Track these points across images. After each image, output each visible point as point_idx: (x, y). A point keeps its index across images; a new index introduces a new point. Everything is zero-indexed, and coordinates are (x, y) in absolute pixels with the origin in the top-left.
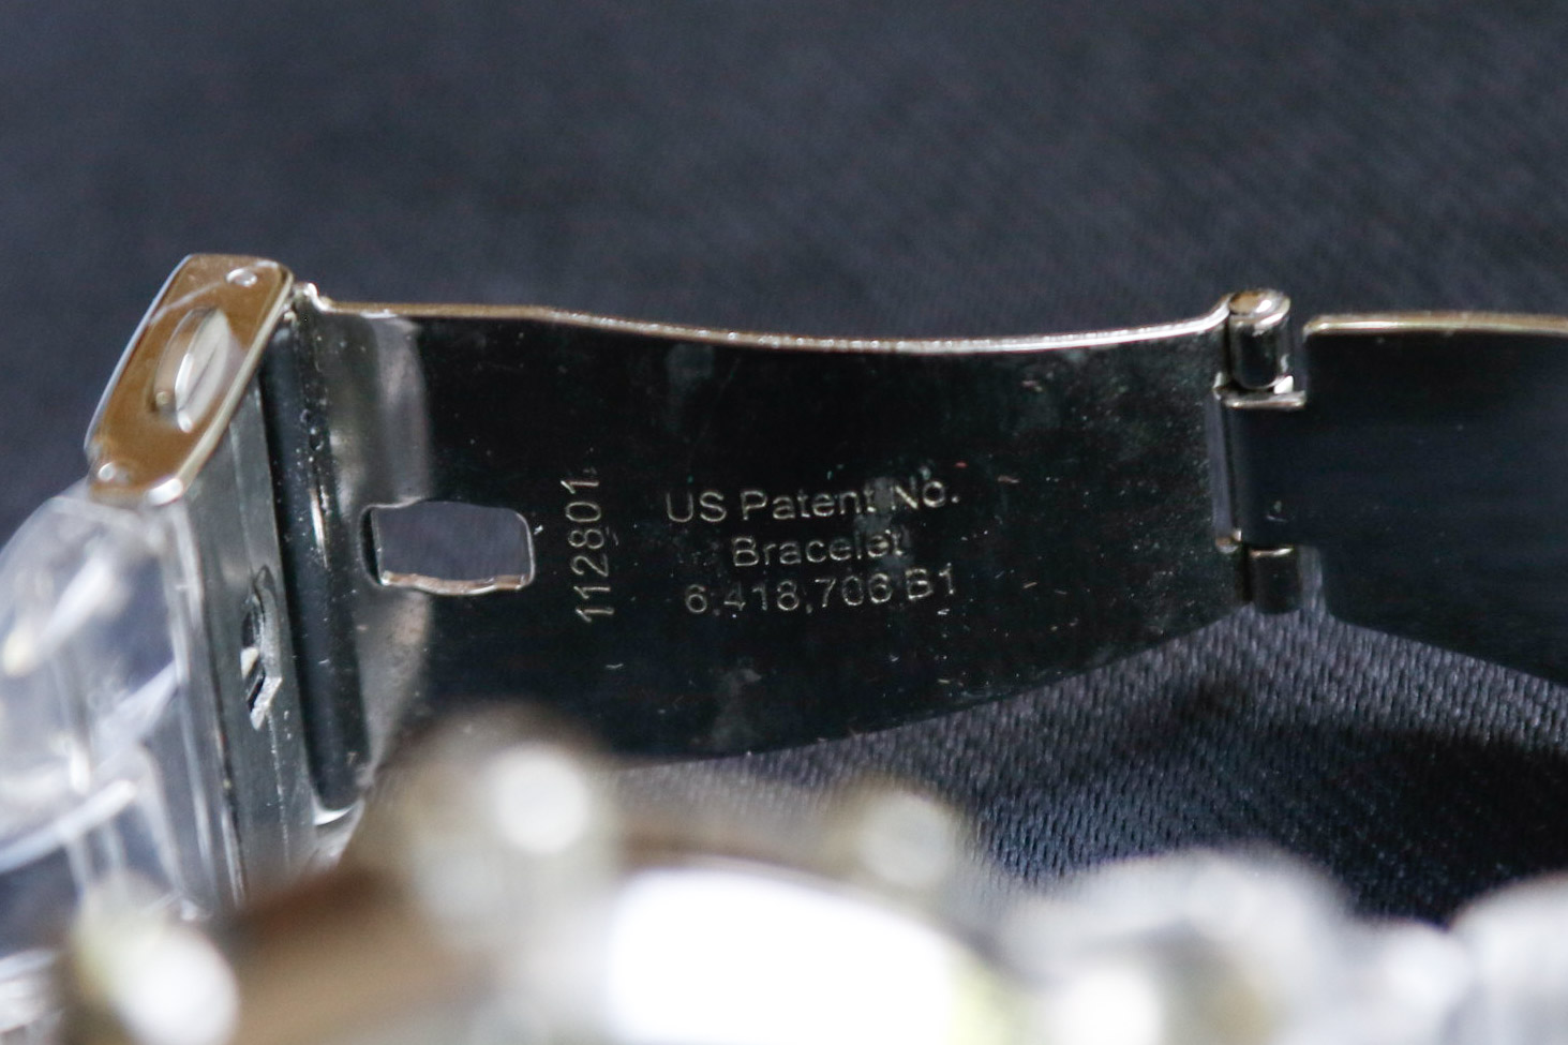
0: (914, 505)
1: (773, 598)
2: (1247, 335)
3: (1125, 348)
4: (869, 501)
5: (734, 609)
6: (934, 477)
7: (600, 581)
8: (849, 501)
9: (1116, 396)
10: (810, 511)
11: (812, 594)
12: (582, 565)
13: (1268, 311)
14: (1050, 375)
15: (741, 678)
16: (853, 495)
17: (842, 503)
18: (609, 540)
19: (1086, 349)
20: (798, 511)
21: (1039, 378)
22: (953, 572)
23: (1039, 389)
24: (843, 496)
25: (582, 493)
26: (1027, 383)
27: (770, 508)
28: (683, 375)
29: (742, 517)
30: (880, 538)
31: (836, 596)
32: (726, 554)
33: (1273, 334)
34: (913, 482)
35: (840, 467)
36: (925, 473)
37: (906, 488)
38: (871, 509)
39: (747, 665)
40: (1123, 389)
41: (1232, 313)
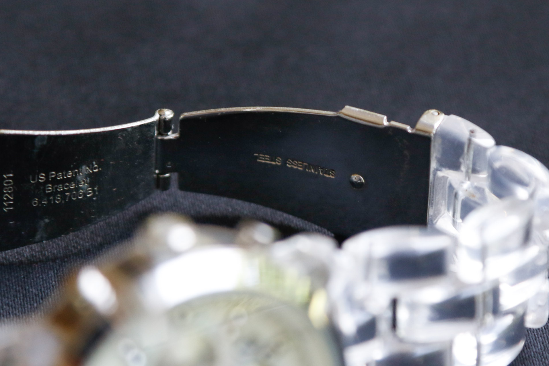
0: (91, 172)
1: (54, 199)
2: (165, 121)
3: (141, 126)
4: (80, 172)
5: (44, 204)
6: (96, 164)
7: (11, 200)
8: (76, 172)
9: (137, 139)
10: (66, 176)
11: (64, 197)
12: (7, 197)
13: (169, 114)
14: (124, 135)
15: (45, 222)
16: (76, 170)
17: (74, 173)
18: (14, 189)
19: (132, 127)
20: (63, 177)
21: (122, 136)
22: (98, 188)
23: (121, 139)
24: (74, 171)
25: (9, 178)
26: (119, 137)
27: (56, 176)
28: (38, 144)
29: (49, 179)
30: (81, 181)
31: (70, 198)
32: (44, 190)
33: (171, 120)
34: (91, 166)
35: (75, 164)
36: (94, 163)
37: (89, 167)
38: (81, 174)
39: (46, 218)
40: (139, 137)
41: (160, 115)
